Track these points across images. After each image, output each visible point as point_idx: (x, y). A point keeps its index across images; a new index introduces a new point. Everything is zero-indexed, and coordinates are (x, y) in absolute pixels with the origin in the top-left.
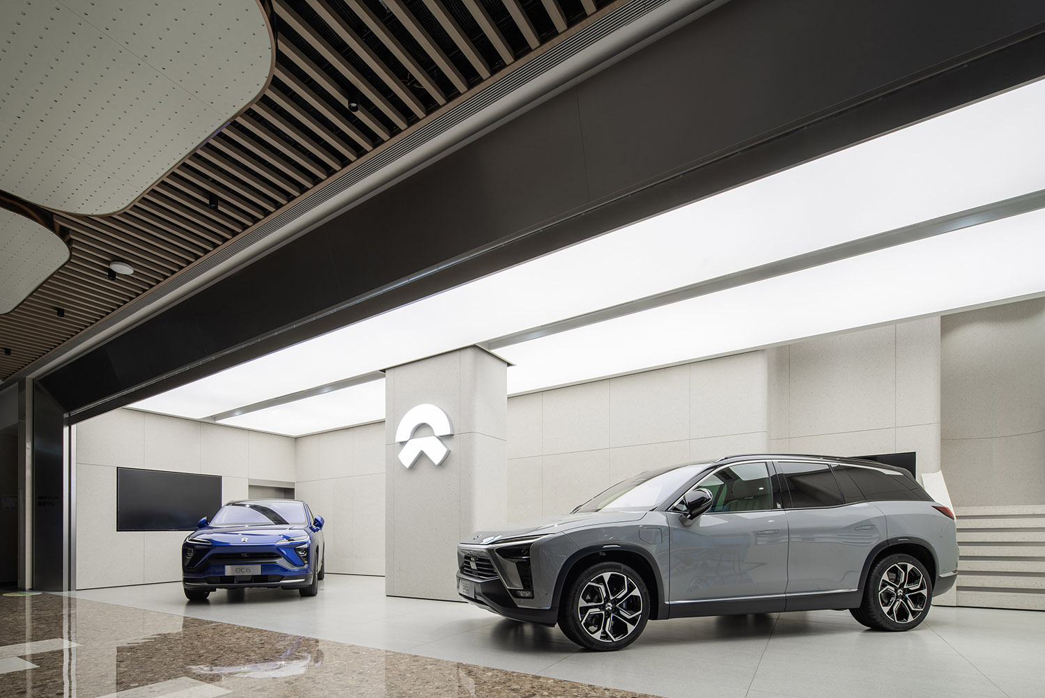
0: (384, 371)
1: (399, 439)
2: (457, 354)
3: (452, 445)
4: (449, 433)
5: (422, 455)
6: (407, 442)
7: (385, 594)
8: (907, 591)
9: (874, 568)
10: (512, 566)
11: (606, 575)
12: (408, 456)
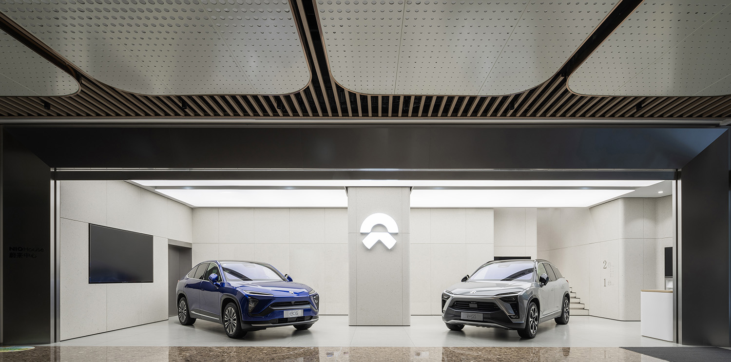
1: (362, 231)
2: (400, 189)
3: (399, 239)
4: (397, 232)
5: (379, 242)
6: (367, 234)
7: (348, 324)
8: (567, 310)
9: (564, 303)
10: (508, 305)
11: (533, 307)
12: (369, 242)
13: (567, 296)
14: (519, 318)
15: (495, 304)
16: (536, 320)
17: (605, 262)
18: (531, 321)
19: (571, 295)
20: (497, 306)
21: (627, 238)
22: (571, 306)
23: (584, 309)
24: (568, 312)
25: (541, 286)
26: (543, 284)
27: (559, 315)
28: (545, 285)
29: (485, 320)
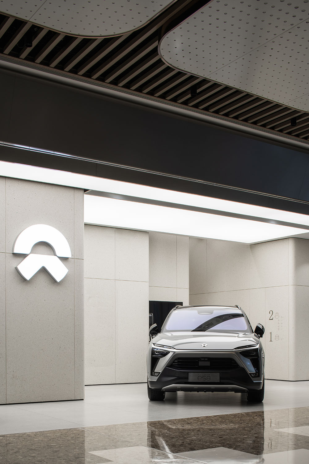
5: (44, 270)
10: (249, 361)
12: (27, 269)
14: (259, 376)
15: (234, 360)
17: (271, 312)
20: (236, 363)
29: (223, 381)
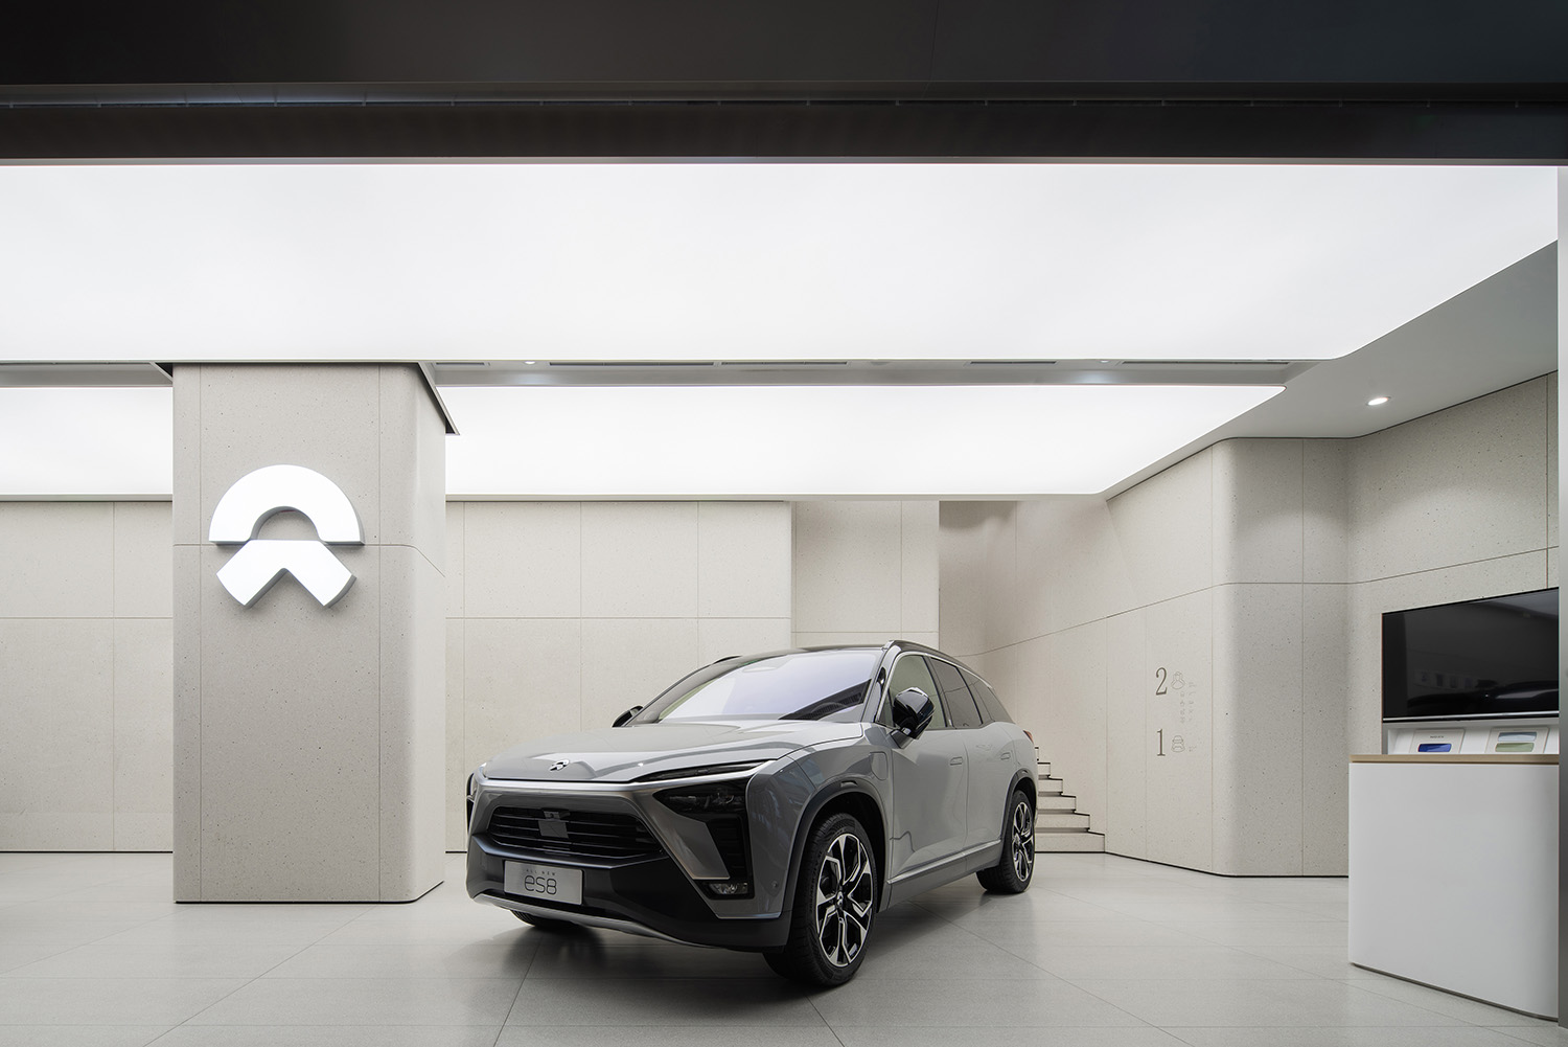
0: (169, 367)
1: (218, 533)
2: (372, 375)
3: (363, 566)
4: (356, 538)
5: (283, 579)
6: (240, 545)
7: (171, 898)
8: (1023, 839)
9: (1010, 811)
10: (699, 829)
11: (842, 839)
12: (244, 577)
13: (1024, 788)
14: (750, 895)
15: (640, 824)
16: (861, 897)
17: (1162, 672)
18: (823, 907)
19: (1041, 786)
20: (648, 835)
21: (1243, 583)
22: (1041, 821)
23: (1087, 830)
24: (1030, 848)
25: (899, 741)
26: (907, 731)
27: (992, 860)
28: (914, 735)
29: (593, 903)
